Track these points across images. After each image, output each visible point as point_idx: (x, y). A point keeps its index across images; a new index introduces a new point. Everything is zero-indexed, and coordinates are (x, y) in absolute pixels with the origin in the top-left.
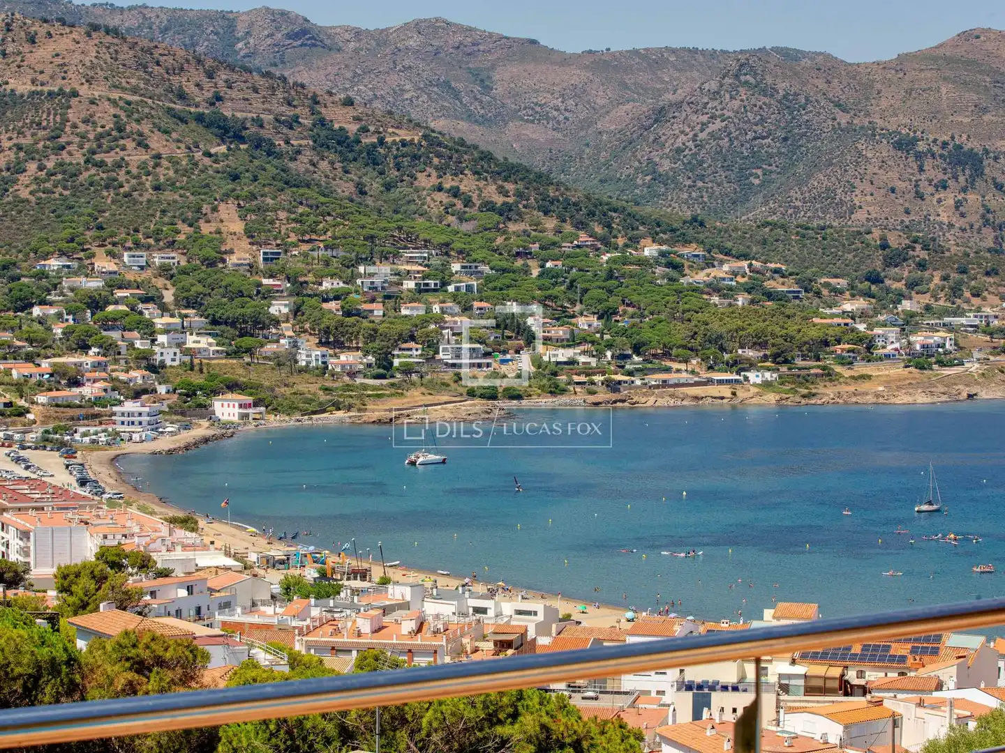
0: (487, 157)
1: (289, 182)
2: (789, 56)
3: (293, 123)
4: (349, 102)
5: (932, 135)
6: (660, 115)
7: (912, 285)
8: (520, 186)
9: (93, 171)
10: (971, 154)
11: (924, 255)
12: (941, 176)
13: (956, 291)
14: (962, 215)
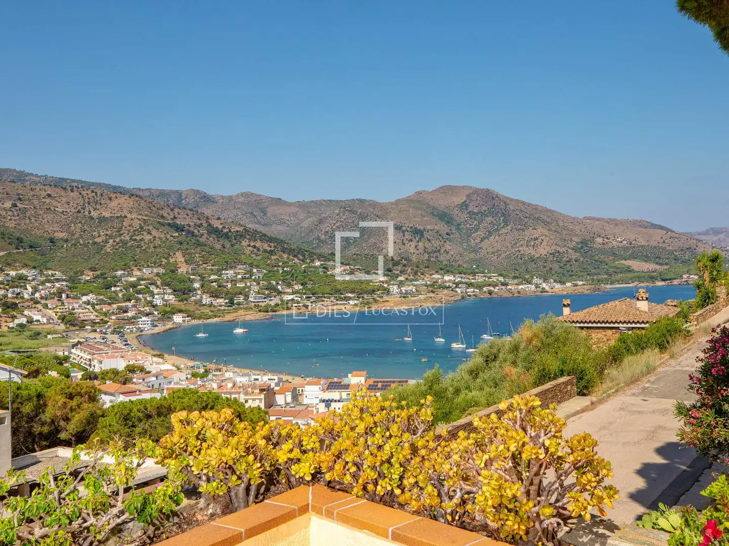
0: (265, 235)
1: (199, 244)
2: (361, 201)
3: (200, 226)
4: (219, 219)
5: (407, 225)
6: (321, 222)
7: (401, 272)
8: (276, 244)
9: (132, 242)
10: (420, 230)
11: (405, 262)
12: (410, 238)
13: (416, 273)
14: (418, 250)
